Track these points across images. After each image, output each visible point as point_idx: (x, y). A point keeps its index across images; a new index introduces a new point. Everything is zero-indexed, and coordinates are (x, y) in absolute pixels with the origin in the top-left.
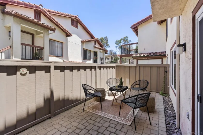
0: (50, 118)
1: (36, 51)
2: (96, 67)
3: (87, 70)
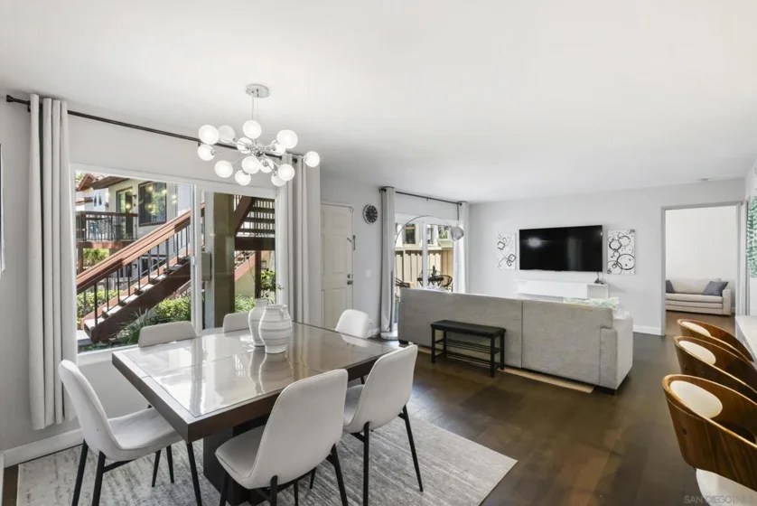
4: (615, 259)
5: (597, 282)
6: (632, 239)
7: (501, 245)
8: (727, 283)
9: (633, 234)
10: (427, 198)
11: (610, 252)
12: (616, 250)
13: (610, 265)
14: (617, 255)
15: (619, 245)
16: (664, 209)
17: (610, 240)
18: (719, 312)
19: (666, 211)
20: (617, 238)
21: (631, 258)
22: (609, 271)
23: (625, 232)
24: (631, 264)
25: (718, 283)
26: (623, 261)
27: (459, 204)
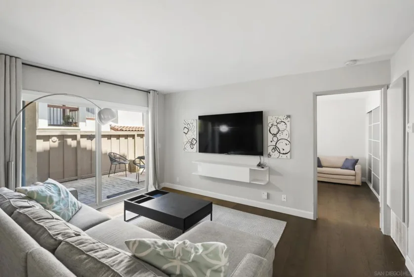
0: (77, 180)
1: (68, 113)
2: (134, 135)
3: (120, 138)
4: (274, 143)
5: (260, 165)
6: (288, 124)
7: (186, 131)
8: (358, 160)
9: (289, 119)
10: (100, 81)
11: (270, 137)
12: (275, 135)
13: (270, 149)
14: (275, 139)
15: (277, 130)
16: (316, 95)
17: (270, 125)
18: (352, 183)
19: (318, 97)
20: (276, 124)
21: (288, 143)
22: (269, 155)
23: (282, 118)
24: (287, 149)
25: (351, 160)
26: (280, 145)
27: (148, 92)
